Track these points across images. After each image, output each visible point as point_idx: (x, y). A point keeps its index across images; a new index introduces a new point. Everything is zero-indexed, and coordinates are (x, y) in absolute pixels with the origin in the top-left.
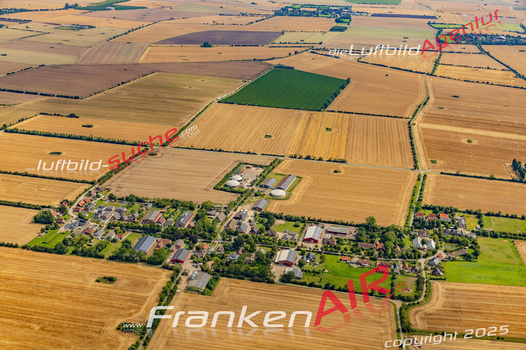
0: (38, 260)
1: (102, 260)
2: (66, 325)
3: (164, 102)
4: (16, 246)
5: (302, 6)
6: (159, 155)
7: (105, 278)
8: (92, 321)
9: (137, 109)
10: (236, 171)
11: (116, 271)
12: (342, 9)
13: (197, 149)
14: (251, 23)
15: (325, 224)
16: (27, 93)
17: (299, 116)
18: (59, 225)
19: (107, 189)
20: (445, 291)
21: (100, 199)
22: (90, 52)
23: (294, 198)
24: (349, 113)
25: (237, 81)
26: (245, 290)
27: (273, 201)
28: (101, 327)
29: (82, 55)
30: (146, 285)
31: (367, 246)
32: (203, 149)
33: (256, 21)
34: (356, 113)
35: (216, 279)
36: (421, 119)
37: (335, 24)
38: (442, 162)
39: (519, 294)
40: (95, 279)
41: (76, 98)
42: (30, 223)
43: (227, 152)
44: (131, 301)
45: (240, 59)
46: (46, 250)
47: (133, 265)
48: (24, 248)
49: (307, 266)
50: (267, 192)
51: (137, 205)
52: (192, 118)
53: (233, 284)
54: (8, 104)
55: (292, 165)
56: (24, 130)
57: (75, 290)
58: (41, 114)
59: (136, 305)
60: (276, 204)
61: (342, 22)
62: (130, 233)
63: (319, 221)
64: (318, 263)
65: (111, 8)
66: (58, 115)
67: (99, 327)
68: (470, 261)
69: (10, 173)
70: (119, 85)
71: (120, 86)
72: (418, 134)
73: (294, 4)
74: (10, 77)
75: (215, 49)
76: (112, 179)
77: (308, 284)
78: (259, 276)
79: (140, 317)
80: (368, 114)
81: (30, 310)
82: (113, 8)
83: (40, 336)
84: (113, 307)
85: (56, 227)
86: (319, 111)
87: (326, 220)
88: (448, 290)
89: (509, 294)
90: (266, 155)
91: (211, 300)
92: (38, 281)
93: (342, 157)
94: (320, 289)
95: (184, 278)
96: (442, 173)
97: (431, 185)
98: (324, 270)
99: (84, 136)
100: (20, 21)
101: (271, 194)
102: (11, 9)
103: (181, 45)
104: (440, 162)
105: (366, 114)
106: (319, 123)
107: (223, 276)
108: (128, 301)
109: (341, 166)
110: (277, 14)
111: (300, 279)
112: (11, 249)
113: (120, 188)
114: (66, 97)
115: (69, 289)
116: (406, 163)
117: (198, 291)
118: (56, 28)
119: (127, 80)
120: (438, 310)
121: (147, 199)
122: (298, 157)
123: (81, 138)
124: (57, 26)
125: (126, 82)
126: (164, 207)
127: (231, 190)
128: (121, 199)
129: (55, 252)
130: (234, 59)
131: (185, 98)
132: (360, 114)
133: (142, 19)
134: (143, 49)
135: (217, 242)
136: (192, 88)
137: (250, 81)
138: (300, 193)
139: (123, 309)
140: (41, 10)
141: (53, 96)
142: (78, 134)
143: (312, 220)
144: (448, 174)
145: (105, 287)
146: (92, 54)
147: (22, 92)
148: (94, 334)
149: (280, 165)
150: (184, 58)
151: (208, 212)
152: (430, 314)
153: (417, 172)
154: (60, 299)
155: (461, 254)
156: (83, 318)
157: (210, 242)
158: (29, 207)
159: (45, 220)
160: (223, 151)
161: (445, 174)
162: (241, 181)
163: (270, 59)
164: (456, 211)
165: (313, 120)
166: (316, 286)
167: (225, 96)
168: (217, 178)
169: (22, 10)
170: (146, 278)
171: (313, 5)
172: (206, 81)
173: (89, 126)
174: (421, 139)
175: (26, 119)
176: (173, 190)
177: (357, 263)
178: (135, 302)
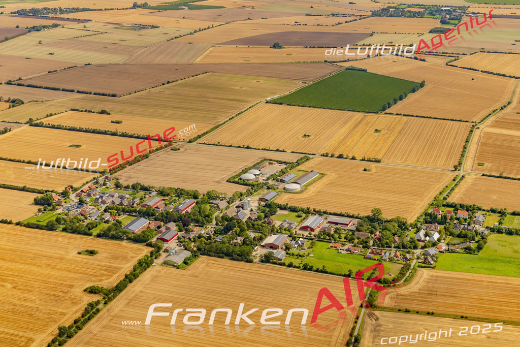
0: (28, 235)
1: (89, 237)
2: (38, 286)
3: (207, 101)
4: (10, 223)
5: (409, 6)
6: (182, 150)
7: (87, 251)
8: (62, 284)
9: (174, 107)
10: (257, 166)
11: (100, 246)
12: (455, 10)
13: (224, 146)
14: (339, 24)
15: (329, 216)
16: (63, 90)
17: (351, 118)
18: (57, 207)
19: (115, 178)
20: (429, 277)
21: (106, 186)
22: (144, 52)
23: (307, 193)
24: (408, 116)
25: (297, 82)
26: (221, 266)
27: (284, 194)
28: (69, 289)
29: (135, 55)
30: (125, 259)
31: (364, 235)
32: (230, 146)
33: (346, 22)
34: (417, 116)
35: (195, 256)
36: (489, 124)
37: (439, 26)
38: (490, 165)
39: (507, 283)
40: (77, 252)
41: (114, 96)
42: (30, 205)
43: (255, 149)
44: (105, 270)
45: (309, 61)
46: (38, 227)
47: (118, 242)
48: (18, 224)
49: (294, 251)
50: (282, 186)
51: (142, 193)
52: (230, 117)
53: (211, 261)
54: (41, 100)
55: (320, 163)
56: (49, 124)
57: (55, 260)
58: (72, 110)
59: (109, 274)
60: (286, 197)
61: (449, 23)
62: (125, 216)
63: (325, 213)
64: (306, 248)
65: (184, 7)
66: (89, 111)
67: (68, 289)
68: (471, 254)
69: (23, 162)
70: (163, 84)
71: (165, 86)
72: (477, 137)
73: (401, 4)
74: (51, 75)
75: (286, 50)
76: (125, 170)
77: (287, 264)
78: (238, 255)
79: (109, 283)
80: (430, 118)
81: (8, 273)
82: (186, 8)
83: (11, 292)
84: (87, 274)
85: (54, 209)
86: (375, 113)
87: (332, 212)
88: (432, 276)
89: (496, 283)
90: (296, 153)
91: (184, 273)
92: (22, 251)
93: (379, 157)
94: (298, 269)
95: (164, 255)
96: (483, 175)
97: (465, 186)
98: (309, 254)
99: (108, 131)
100: (79, 21)
101: (284, 189)
102: (73, 9)
103: (248, 46)
104: (487, 165)
105: (427, 117)
106: (370, 125)
107: (203, 254)
108: (102, 270)
109: (373, 165)
110: (375, 14)
111: (281, 260)
112: (6, 225)
113: (130, 178)
114: (103, 95)
115: (50, 258)
116: (449, 164)
117: (174, 266)
118: (116, 28)
119: (175, 80)
120: (411, 292)
121: (153, 187)
122: (330, 155)
123: (105, 133)
124: (118, 26)
125: (173, 82)
126: (168, 195)
127: (245, 183)
128: (127, 187)
129: (46, 228)
130: (301, 61)
131: (231, 97)
132: (421, 117)
133: (215, 19)
134: (204, 49)
135: (210, 227)
136: (243, 89)
137: (311, 83)
138: (317, 188)
139: (95, 276)
140: (106, 9)
141: (90, 93)
142: (103, 129)
143: (317, 212)
144: (490, 176)
145: (85, 258)
146: (145, 54)
147: (58, 89)
148: (61, 294)
149: (307, 163)
150: (246, 59)
151: (211, 201)
152: (402, 295)
153: (456, 173)
154: (38, 266)
155: (463, 247)
156: (55, 281)
157: (203, 227)
158: (33, 191)
159: (45, 202)
160: (251, 148)
161: (486, 176)
162: (258, 175)
163: (343, 61)
164: (479, 209)
165: (364, 122)
166: (295, 267)
167: (276, 97)
168: (234, 172)
169: (84, 10)
170: (127, 253)
171: (422, 5)
172: (262, 82)
173: (118, 122)
174: (478, 143)
175: (55, 114)
176: (183, 181)
177: (347, 250)
178: (109, 271)
